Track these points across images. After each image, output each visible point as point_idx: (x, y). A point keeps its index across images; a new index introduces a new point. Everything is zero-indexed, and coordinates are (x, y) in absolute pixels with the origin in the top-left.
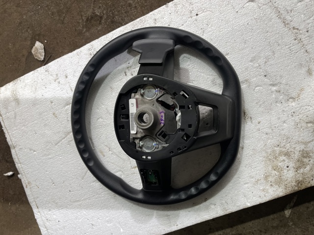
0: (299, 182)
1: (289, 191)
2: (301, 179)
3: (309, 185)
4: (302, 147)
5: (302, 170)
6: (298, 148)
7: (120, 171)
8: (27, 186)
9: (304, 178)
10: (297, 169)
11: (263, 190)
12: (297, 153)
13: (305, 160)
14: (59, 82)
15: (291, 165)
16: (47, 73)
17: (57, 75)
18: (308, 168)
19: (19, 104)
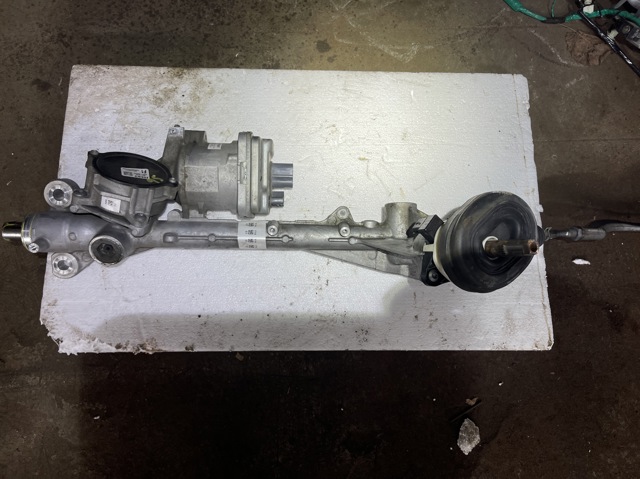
0: (179, 76)
1: (194, 71)
2: (176, 79)
3: (170, 69)
4: (157, 111)
5: (170, 87)
6: (163, 110)
7: (386, 163)
8: (533, 191)
9: (172, 78)
10: (174, 90)
11: (221, 81)
12: (166, 106)
13: (162, 96)
14: (431, 314)
15: (178, 96)
16: (445, 337)
17: (430, 327)
18: (162, 87)
19: (508, 311)
